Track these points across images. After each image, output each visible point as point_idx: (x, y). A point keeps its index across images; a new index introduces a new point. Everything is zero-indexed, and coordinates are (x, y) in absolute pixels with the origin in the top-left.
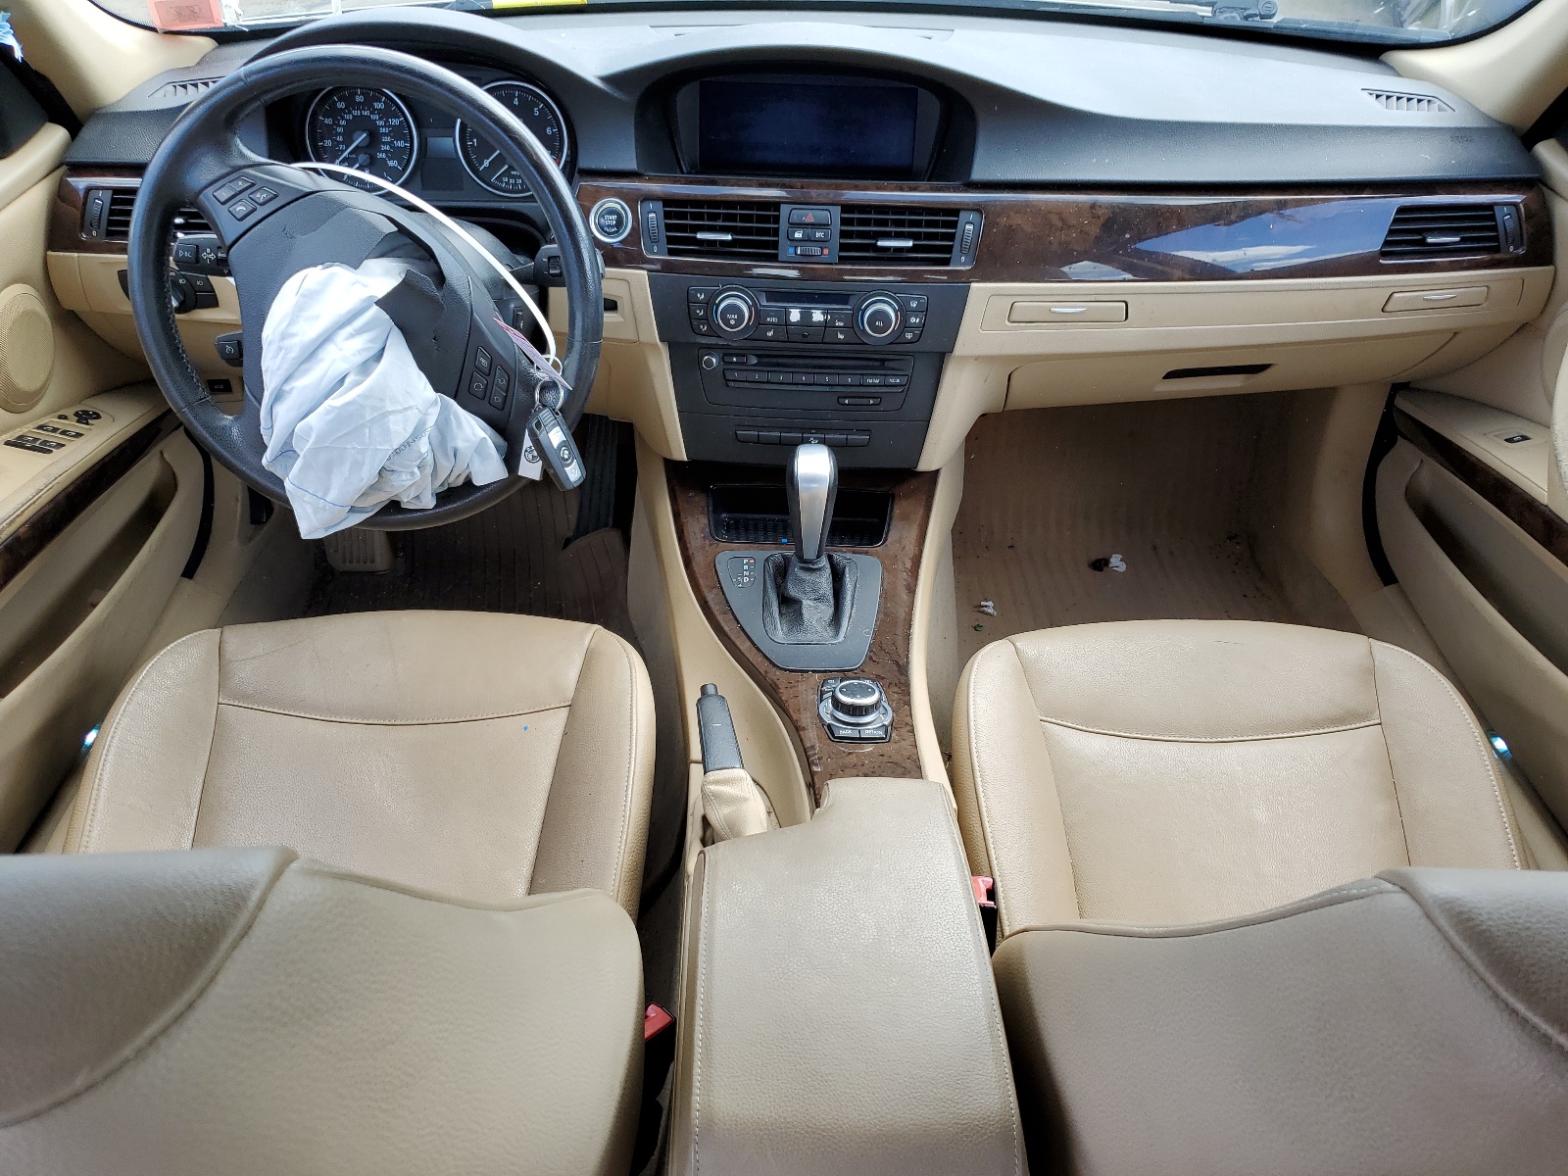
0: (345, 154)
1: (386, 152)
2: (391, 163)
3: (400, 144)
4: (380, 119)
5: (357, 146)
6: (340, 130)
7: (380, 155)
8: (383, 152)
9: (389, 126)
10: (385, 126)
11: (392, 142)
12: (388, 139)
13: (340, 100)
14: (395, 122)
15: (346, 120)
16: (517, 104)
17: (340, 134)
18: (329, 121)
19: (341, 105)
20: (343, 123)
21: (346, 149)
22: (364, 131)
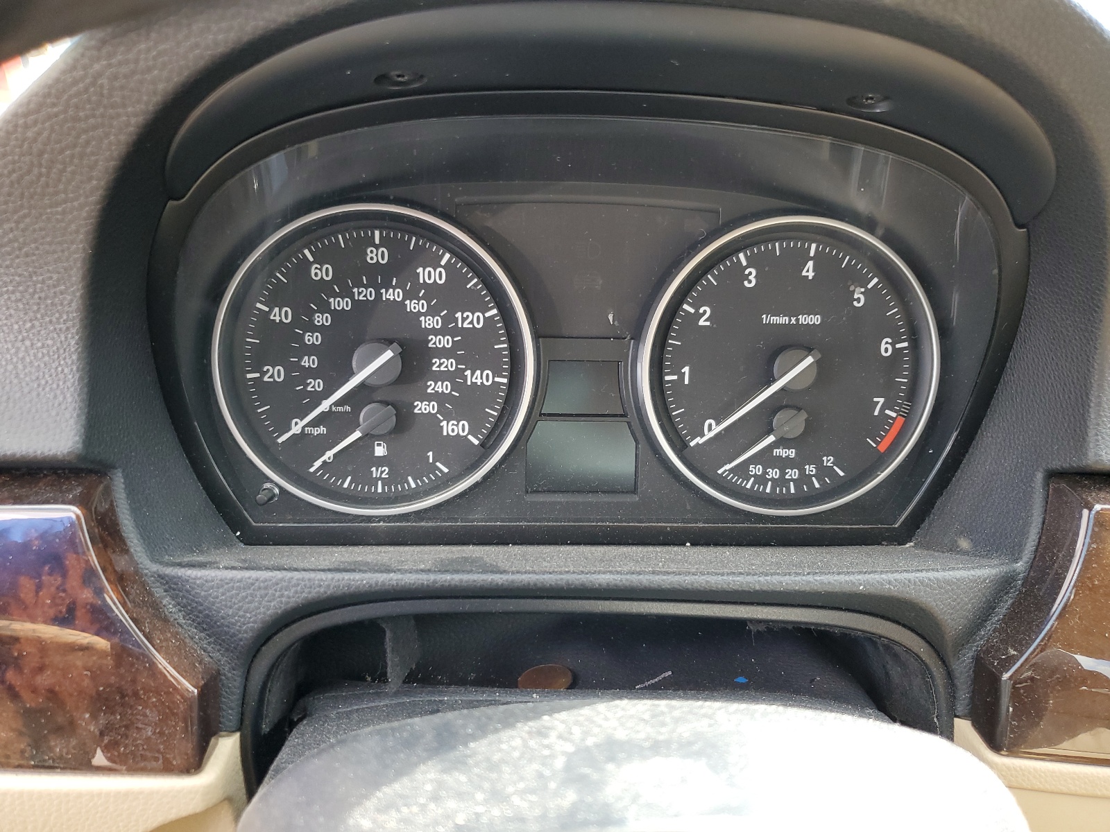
0: (325, 406)
1: (438, 397)
2: (451, 428)
3: (480, 378)
4: (432, 312)
5: (362, 386)
6: (312, 339)
7: (422, 407)
8: (429, 398)
9: (454, 332)
10: (442, 332)
11: (460, 373)
12: (449, 364)
13: (320, 260)
14: (471, 320)
15: (334, 313)
16: (811, 275)
17: (311, 350)
18: (283, 315)
19: (321, 272)
20: (321, 319)
21: (327, 393)
22: (389, 342)
